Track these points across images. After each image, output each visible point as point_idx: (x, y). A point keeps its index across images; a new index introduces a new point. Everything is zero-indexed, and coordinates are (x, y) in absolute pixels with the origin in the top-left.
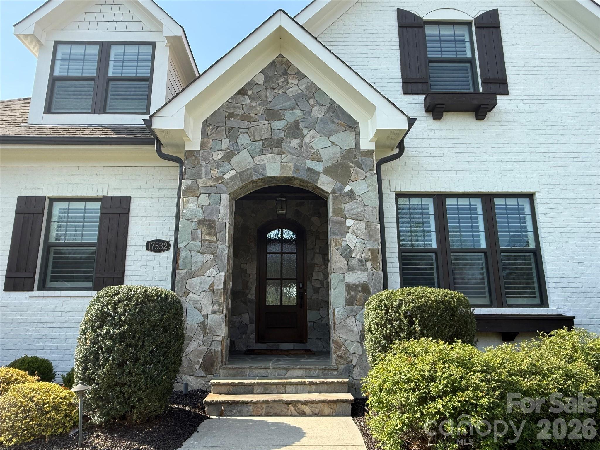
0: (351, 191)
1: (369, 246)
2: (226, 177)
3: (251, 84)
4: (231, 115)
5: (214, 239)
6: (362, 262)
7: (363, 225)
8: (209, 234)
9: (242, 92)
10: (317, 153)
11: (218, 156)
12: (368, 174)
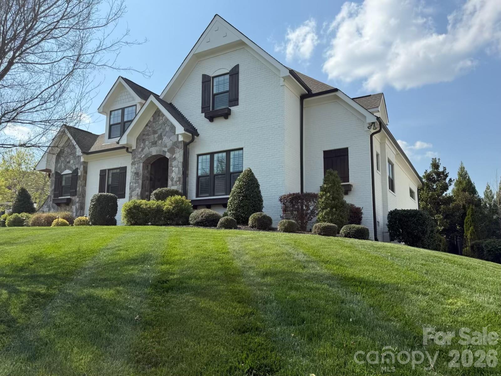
0: (175, 157)
1: (178, 176)
2: (142, 157)
3: (150, 121)
4: (144, 135)
5: (138, 178)
6: (176, 182)
7: (177, 169)
8: (137, 177)
9: (147, 125)
10: (166, 145)
11: (140, 150)
12: (180, 150)
